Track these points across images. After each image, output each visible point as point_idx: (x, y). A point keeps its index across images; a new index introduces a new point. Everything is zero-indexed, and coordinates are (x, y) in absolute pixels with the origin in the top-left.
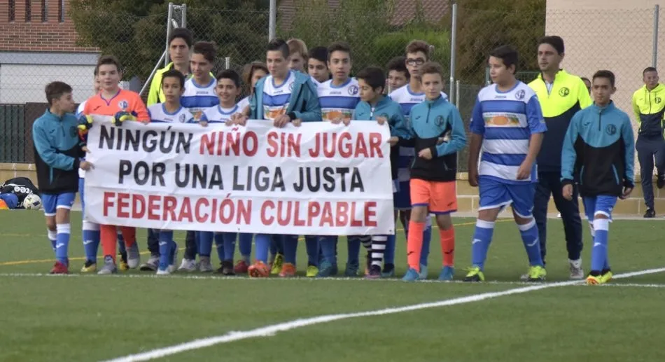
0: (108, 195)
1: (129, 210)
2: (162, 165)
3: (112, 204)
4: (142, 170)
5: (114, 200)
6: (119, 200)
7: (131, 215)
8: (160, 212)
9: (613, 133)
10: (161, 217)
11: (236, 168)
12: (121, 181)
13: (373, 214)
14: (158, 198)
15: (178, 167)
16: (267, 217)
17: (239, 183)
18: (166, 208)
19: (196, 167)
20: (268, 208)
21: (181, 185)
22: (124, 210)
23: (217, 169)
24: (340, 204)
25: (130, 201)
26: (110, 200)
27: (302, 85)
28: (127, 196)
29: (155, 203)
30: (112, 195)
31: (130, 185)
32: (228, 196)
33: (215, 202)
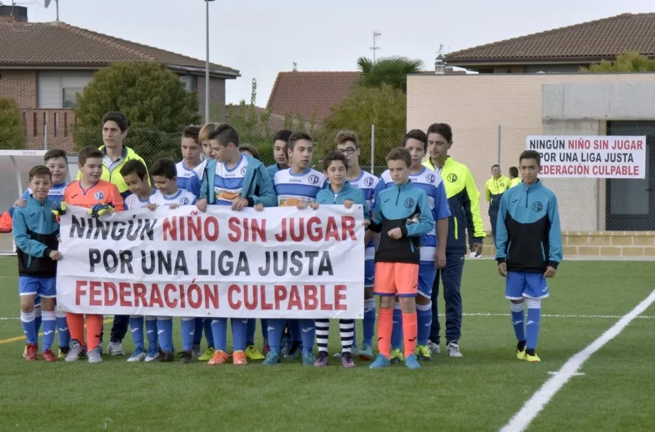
0: (81, 283)
1: (101, 298)
2: (129, 253)
3: (84, 293)
4: (110, 258)
5: (86, 288)
6: (92, 288)
7: (103, 303)
8: (131, 298)
9: (539, 210)
10: (133, 303)
11: (199, 253)
12: (92, 270)
13: (344, 297)
14: (128, 285)
15: (143, 253)
16: (235, 302)
17: (203, 268)
18: (137, 294)
19: (160, 254)
20: (234, 292)
21: (148, 271)
22: (97, 298)
23: (181, 254)
24: (307, 288)
25: (102, 288)
26: (83, 288)
27: (255, 170)
28: (98, 284)
29: (126, 289)
30: (84, 283)
31: (100, 273)
32: (193, 282)
33: (181, 287)
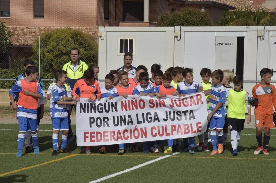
0: (86, 133)
2: (107, 118)
3: (88, 137)
4: (99, 121)
6: (91, 135)
7: (96, 141)
8: (108, 138)
10: (109, 140)
12: (91, 126)
15: (114, 117)
17: (139, 120)
18: (111, 136)
19: (121, 117)
20: (154, 130)
21: (116, 125)
22: (93, 139)
23: (130, 116)
24: (185, 125)
25: (95, 135)
29: (106, 134)
31: (94, 128)
32: (136, 127)
33: (131, 130)
